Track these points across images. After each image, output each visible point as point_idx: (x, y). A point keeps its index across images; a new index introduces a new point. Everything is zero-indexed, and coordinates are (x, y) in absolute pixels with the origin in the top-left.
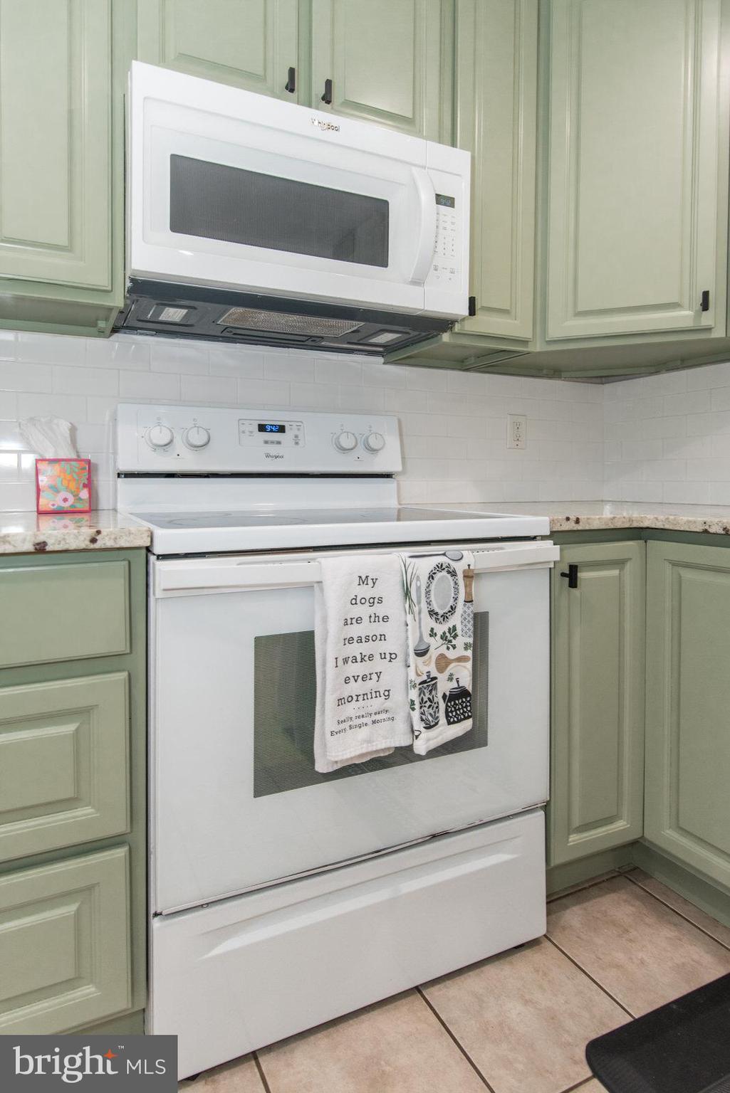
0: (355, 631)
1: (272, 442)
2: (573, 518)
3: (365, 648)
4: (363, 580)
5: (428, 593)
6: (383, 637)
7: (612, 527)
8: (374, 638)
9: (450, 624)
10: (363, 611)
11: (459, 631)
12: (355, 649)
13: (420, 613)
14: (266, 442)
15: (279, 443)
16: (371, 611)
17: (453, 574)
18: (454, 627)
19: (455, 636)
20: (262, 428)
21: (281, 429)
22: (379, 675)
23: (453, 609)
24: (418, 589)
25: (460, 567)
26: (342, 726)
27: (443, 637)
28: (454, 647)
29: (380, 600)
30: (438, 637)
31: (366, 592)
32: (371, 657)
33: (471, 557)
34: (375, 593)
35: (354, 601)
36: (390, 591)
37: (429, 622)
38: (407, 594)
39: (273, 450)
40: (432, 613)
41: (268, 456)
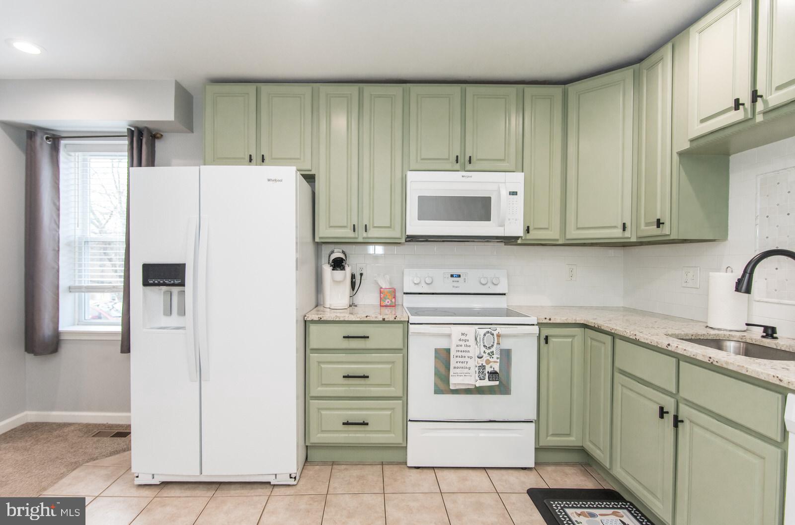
0: (460, 348)
1: (456, 281)
2: (548, 318)
3: (463, 354)
4: (463, 334)
5: (483, 340)
6: (469, 351)
7: (566, 322)
8: (466, 351)
9: (491, 350)
10: (463, 343)
11: (494, 353)
12: (460, 354)
13: (480, 345)
14: (453, 281)
15: (458, 281)
16: (465, 343)
17: (493, 335)
18: (493, 352)
19: (493, 354)
20: (452, 276)
21: (459, 276)
22: (467, 362)
23: (492, 346)
24: (480, 338)
25: (495, 333)
26: (455, 375)
27: (489, 354)
28: (493, 358)
29: (468, 341)
30: (487, 354)
31: (463, 337)
32: (465, 357)
33: (500, 330)
34: (467, 338)
35: (460, 340)
36: (471, 338)
37: (483, 349)
38: (476, 339)
39: (456, 284)
40: (484, 346)
41: (453, 287)
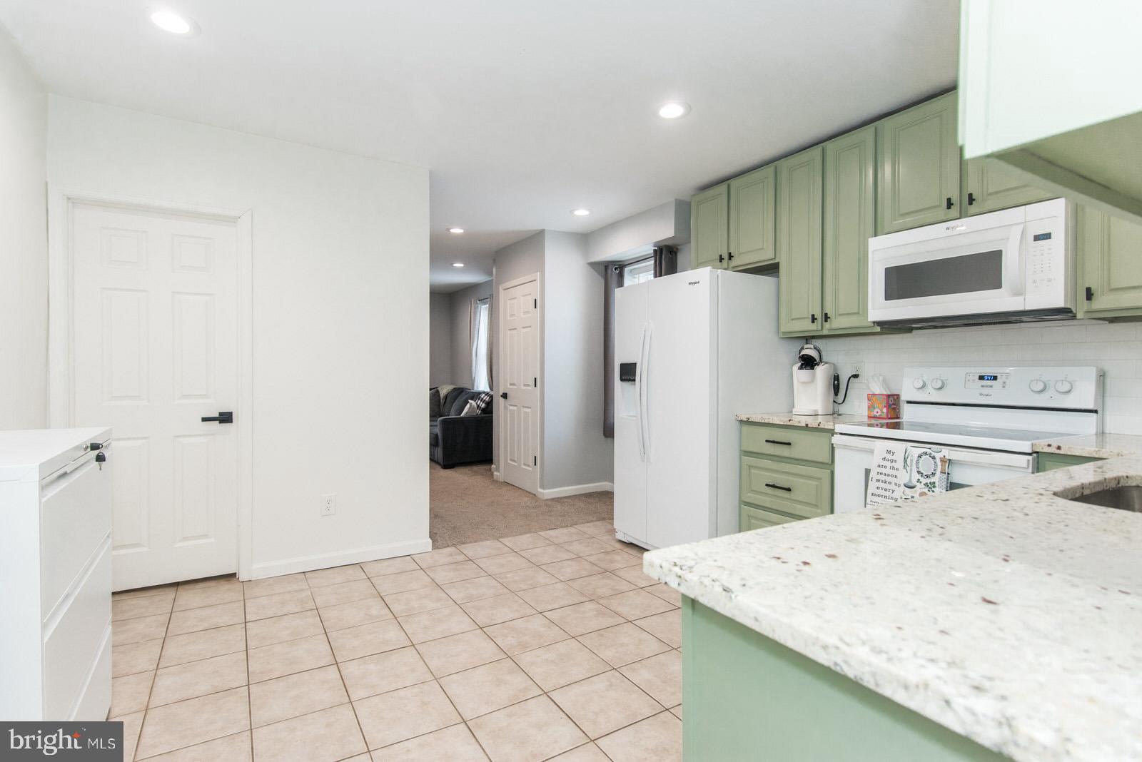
0: (883, 470)
1: (987, 386)
2: (1055, 445)
3: (889, 479)
4: (888, 452)
5: (917, 463)
6: (896, 477)
8: (892, 476)
9: (932, 480)
10: (888, 464)
11: (936, 485)
12: (882, 478)
13: (911, 470)
14: (982, 386)
15: (991, 387)
16: (892, 465)
17: (934, 458)
18: (934, 483)
19: (934, 487)
20: (981, 378)
21: (995, 378)
22: (893, 491)
23: (933, 474)
24: (912, 460)
25: (938, 456)
26: (872, 503)
27: (926, 484)
28: (933, 492)
29: (896, 461)
30: (922, 484)
31: (889, 456)
32: (890, 483)
33: (946, 452)
34: (894, 458)
35: (884, 459)
36: (899, 457)
37: (916, 476)
38: (905, 461)
39: (985, 391)
40: (919, 472)
41: (981, 395)
